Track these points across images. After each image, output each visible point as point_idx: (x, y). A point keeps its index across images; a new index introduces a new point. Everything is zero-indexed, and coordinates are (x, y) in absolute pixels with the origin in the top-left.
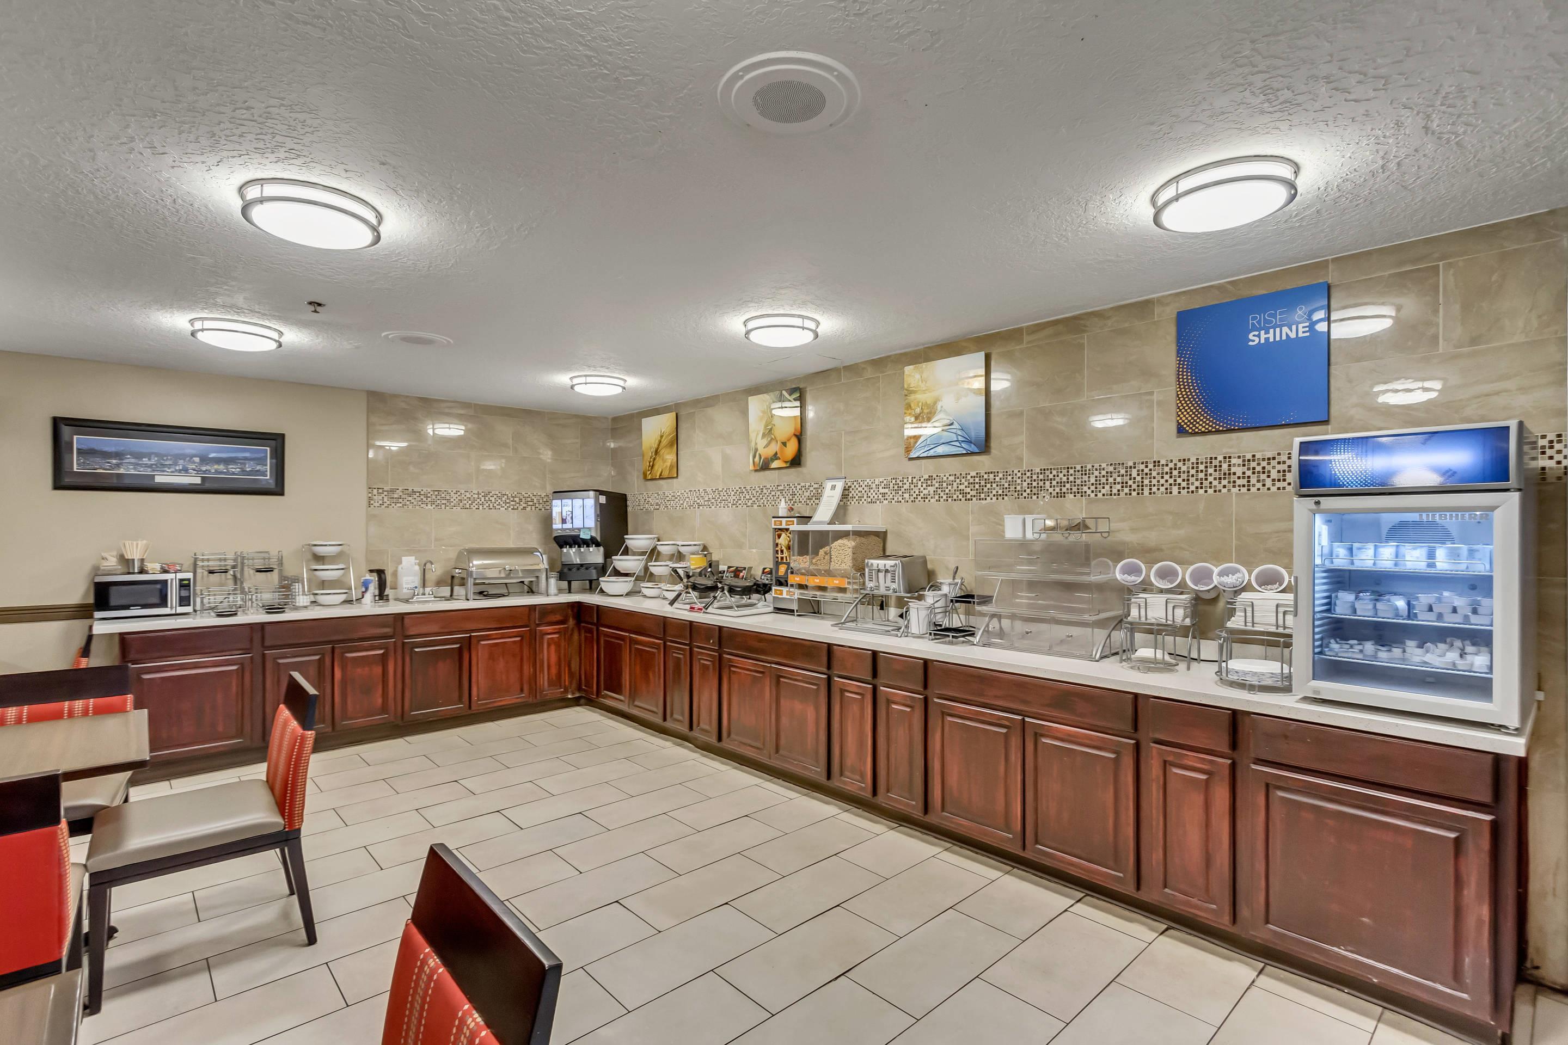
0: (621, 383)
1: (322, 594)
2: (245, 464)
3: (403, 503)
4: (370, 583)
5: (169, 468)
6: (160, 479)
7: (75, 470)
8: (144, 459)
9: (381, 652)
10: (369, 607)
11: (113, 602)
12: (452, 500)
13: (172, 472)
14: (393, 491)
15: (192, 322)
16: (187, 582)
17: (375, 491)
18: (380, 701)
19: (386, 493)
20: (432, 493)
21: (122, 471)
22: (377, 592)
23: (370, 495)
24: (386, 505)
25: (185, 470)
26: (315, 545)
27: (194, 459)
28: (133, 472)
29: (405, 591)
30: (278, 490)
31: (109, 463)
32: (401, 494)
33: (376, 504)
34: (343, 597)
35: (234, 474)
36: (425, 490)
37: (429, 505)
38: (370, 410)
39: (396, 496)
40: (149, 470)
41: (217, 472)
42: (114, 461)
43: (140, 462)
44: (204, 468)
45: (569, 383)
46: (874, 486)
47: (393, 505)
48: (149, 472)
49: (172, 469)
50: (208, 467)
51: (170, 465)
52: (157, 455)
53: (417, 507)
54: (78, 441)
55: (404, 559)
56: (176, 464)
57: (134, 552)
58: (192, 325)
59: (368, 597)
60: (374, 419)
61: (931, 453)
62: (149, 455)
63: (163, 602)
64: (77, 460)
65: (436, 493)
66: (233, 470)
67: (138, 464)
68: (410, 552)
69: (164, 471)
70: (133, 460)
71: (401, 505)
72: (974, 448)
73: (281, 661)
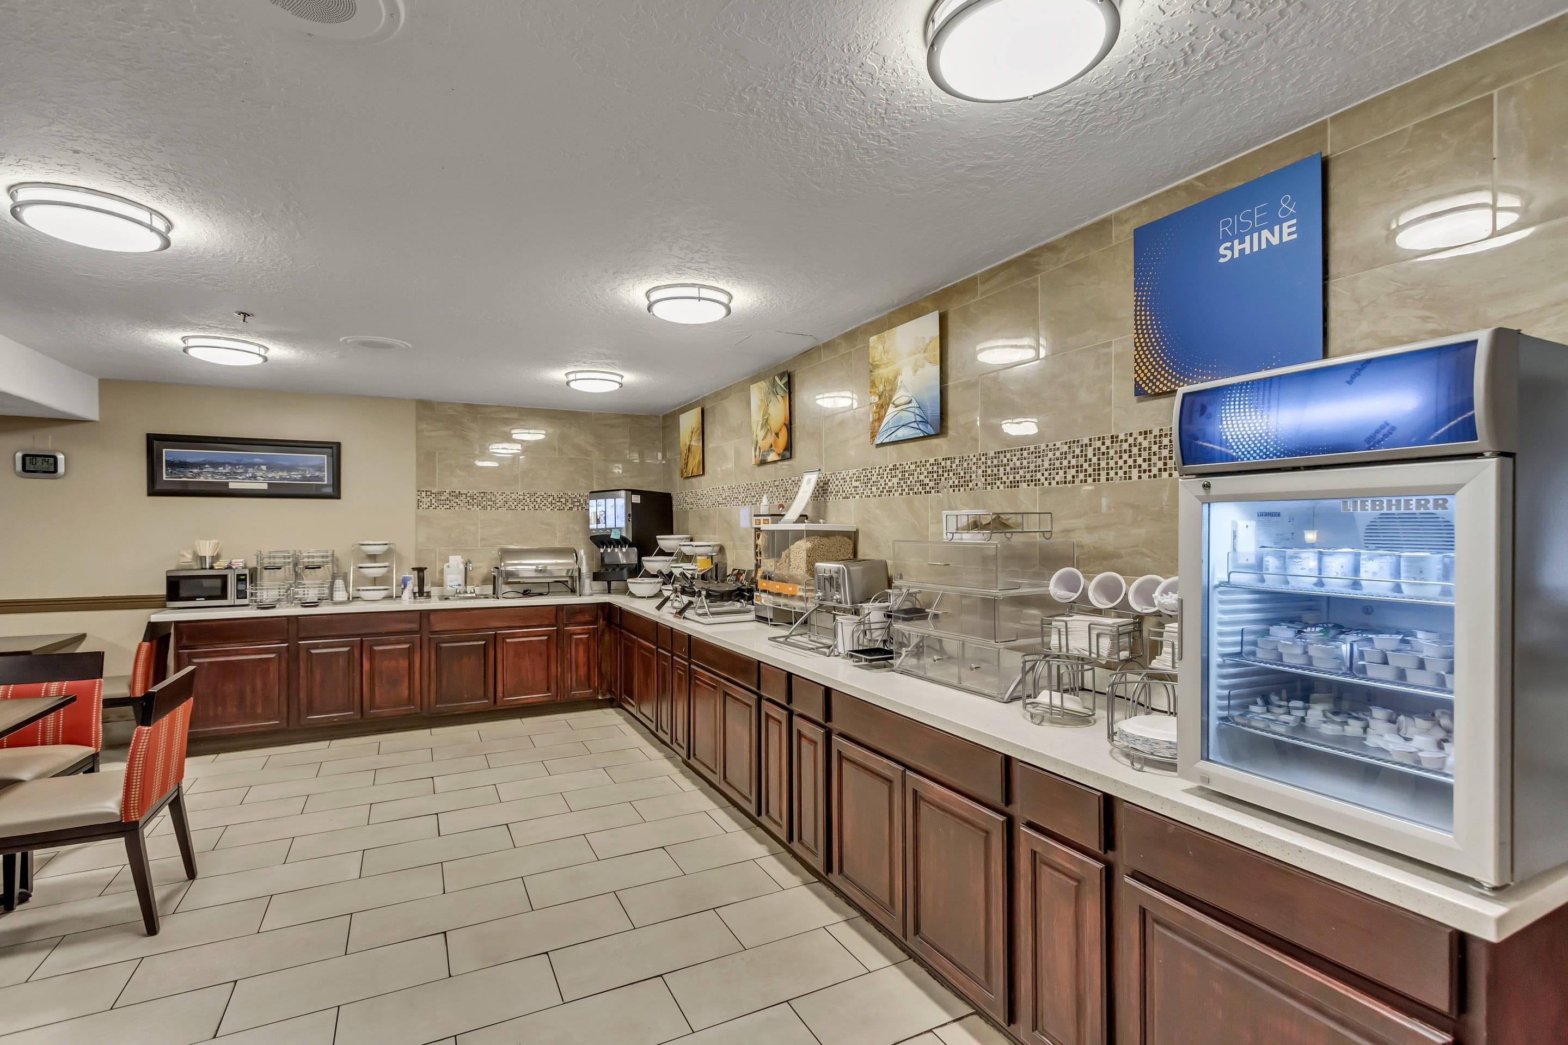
0: (618, 379)
1: (363, 590)
2: (305, 471)
3: (450, 504)
4: (409, 580)
5: (241, 476)
6: (233, 486)
7: (164, 479)
8: (220, 468)
9: (406, 646)
10: (407, 603)
11: (183, 593)
12: (498, 501)
13: (243, 479)
14: (440, 493)
15: (184, 339)
16: (244, 577)
17: (424, 494)
18: (406, 692)
19: (433, 495)
20: (478, 495)
21: (202, 479)
22: (416, 590)
23: (419, 497)
24: (433, 506)
25: (254, 477)
26: (363, 545)
27: (262, 467)
28: (210, 480)
29: (449, 588)
30: (336, 494)
31: (191, 472)
32: (448, 496)
33: (425, 506)
34: (384, 593)
35: (295, 480)
36: (471, 492)
37: (475, 507)
38: (420, 418)
39: (443, 498)
40: (224, 477)
41: (281, 478)
42: (195, 471)
43: (217, 471)
44: (270, 475)
45: (565, 379)
46: (848, 479)
47: (441, 506)
48: (224, 479)
49: (243, 477)
50: (273, 474)
51: (241, 473)
52: (230, 464)
53: (464, 509)
54: (168, 453)
55: (451, 557)
56: (246, 472)
57: (206, 550)
58: (184, 342)
59: (407, 594)
60: (423, 426)
61: (893, 438)
62: (223, 464)
63: (224, 596)
64: (166, 470)
65: (482, 495)
66: (295, 476)
67: (215, 473)
68: (455, 552)
69: (237, 478)
70: (211, 470)
71: (448, 507)
72: (931, 431)
73: (313, 651)
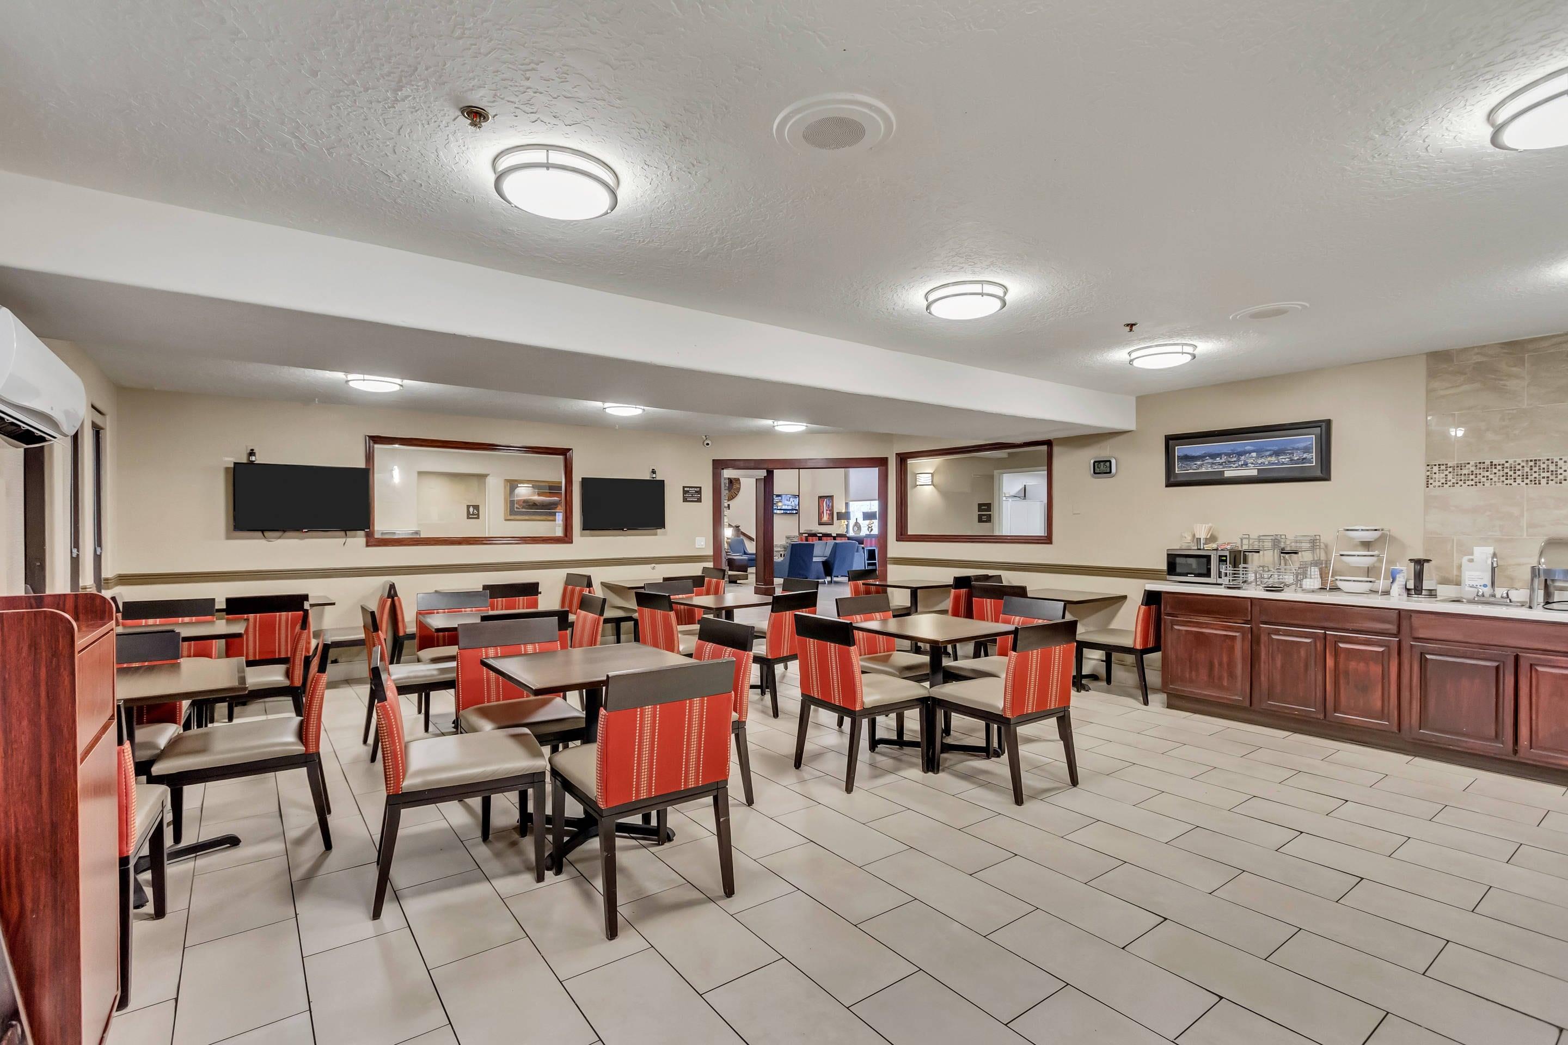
1: (1340, 580)
2: (1293, 454)
3: (1476, 480)
4: (1399, 573)
5: (1234, 464)
6: (1228, 474)
7: (1177, 472)
8: (1217, 459)
9: (1381, 649)
10: (1398, 600)
11: (1178, 570)
12: (1560, 471)
13: (1236, 467)
14: (1461, 467)
16: (1225, 558)
17: (1436, 469)
18: (1379, 704)
19: (1450, 470)
20: (1523, 464)
21: (1203, 470)
22: (1411, 585)
23: (1428, 473)
24: (1449, 483)
25: (1246, 464)
26: (1348, 530)
27: (1252, 454)
28: (1210, 470)
29: (1467, 589)
30: (1324, 474)
31: (1195, 464)
32: (1473, 469)
33: (1437, 484)
34: (1367, 586)
35: (1283, 464)
36: (1511, 461)
37: (1519, 481)
38: (1432, 374)
39: (1464, 472)
40: (1221, 467)
41: (1270, 464)
42: (1199, 463)
43: (1215, 462)
44: (1260, 461)
47: (1461, 483)
48: (1220, 469)
49: (1236, 465)
50: (1263, 460)
51: (1235, 461)
52: (1226, 454)
53: (1500, 484)
54: (1180, 450)
55: (1475, 549)
56: (1239, 460)
57: (1202, 534)
59: (1397, 589)
60: (1437, 383)
62: (1219, 455)
63: (1208, 574)
64: (1178, 465)
65: (1532, 464)
66: (1283, 460)
67: (1213, 463)
68: (1484, 541)
69: (1230, 467)
70: (1210, 461)
71: (1473, 483)
73: (1273, 637)
